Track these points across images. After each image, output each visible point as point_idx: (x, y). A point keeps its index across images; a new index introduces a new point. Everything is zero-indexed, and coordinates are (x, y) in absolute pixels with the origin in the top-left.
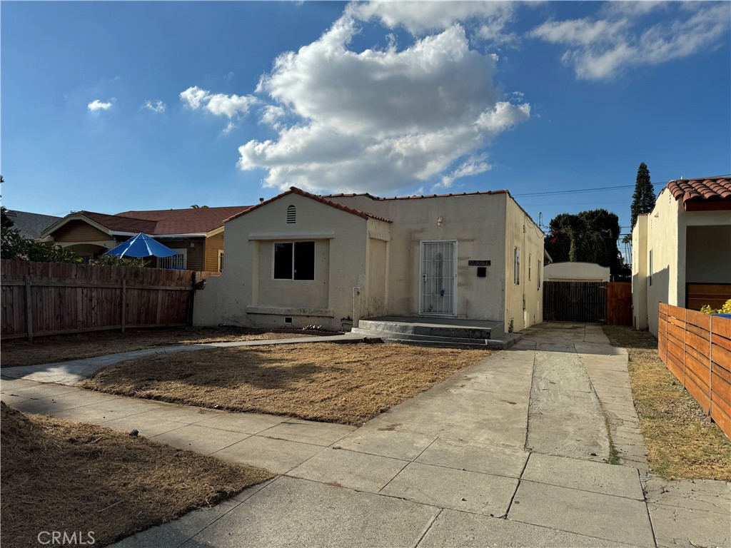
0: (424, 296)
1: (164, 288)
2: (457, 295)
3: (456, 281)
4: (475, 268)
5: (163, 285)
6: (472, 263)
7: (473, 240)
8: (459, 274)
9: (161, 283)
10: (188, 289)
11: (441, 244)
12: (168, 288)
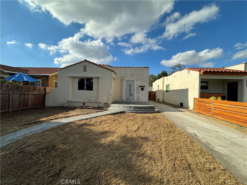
0: (126, 96)
1: (32, 93)
2: (136, 95)
3: (135, 91)
4: (140, 88)
5: (32, 92)
6: (140, 86)
7: (140, 80)
8: (136, 89)
9: (31, 91)
10: (43, 93)
11: (131, 81)
12: (34, 93)
